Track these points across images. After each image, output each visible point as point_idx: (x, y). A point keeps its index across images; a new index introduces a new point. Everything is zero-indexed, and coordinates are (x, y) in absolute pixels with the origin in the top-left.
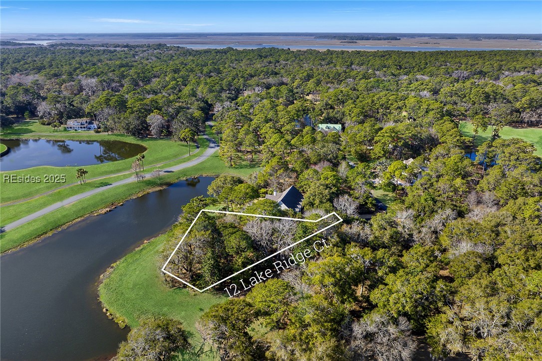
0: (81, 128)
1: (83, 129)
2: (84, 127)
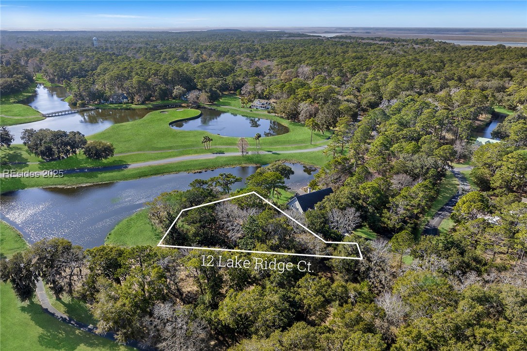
0: (261, 107)
1: (262, 109)
2: (263, 107)
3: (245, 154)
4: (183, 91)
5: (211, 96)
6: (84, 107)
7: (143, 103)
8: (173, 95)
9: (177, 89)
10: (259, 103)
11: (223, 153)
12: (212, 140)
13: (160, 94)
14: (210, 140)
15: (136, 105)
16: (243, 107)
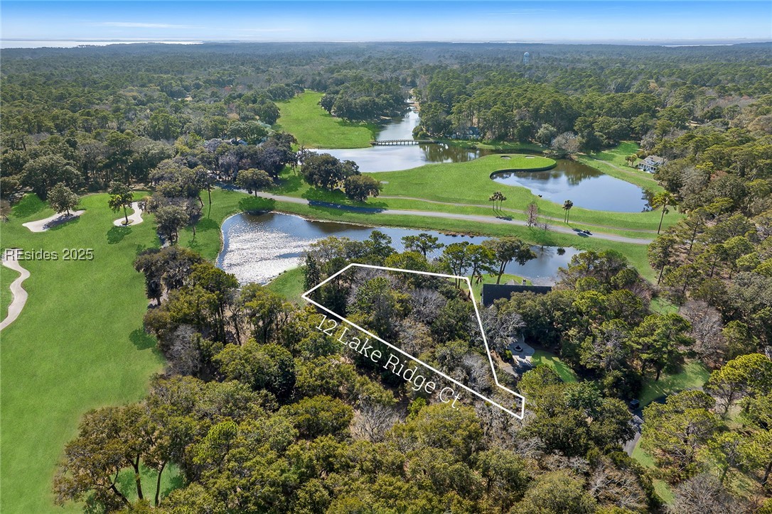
3: (532, 225)
4: (551, 132)
5: (587, 143)
6: (425, 139)
7: (493, 143)
8: (537, 135)
9: (545, 128)
10: (650, 162)
11: (509, 219)
12: (505, 199)
13: (519, 131)
14: (502, 199)
15: (484, 143)
16: (626, 165)
